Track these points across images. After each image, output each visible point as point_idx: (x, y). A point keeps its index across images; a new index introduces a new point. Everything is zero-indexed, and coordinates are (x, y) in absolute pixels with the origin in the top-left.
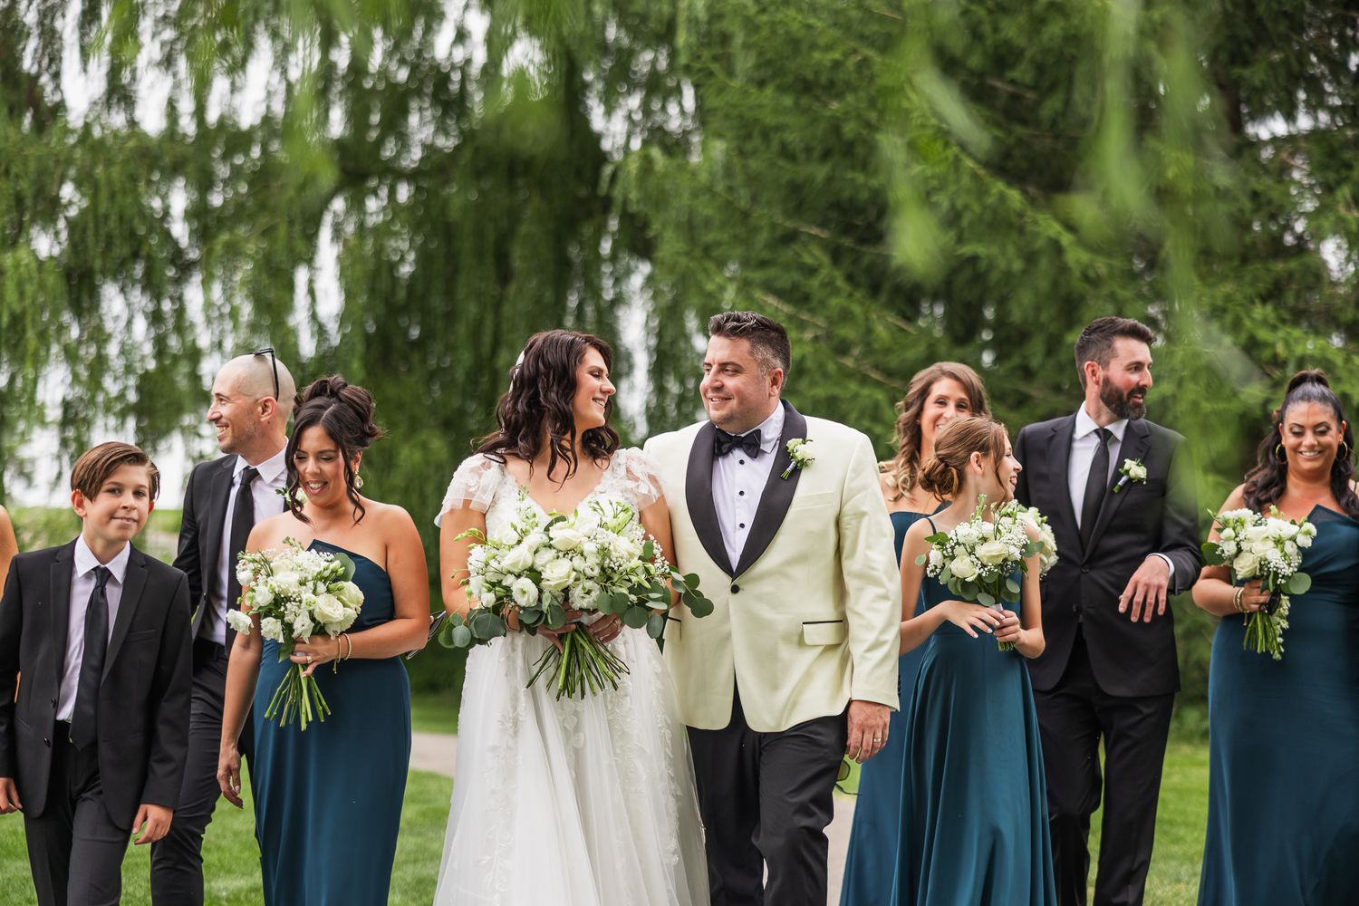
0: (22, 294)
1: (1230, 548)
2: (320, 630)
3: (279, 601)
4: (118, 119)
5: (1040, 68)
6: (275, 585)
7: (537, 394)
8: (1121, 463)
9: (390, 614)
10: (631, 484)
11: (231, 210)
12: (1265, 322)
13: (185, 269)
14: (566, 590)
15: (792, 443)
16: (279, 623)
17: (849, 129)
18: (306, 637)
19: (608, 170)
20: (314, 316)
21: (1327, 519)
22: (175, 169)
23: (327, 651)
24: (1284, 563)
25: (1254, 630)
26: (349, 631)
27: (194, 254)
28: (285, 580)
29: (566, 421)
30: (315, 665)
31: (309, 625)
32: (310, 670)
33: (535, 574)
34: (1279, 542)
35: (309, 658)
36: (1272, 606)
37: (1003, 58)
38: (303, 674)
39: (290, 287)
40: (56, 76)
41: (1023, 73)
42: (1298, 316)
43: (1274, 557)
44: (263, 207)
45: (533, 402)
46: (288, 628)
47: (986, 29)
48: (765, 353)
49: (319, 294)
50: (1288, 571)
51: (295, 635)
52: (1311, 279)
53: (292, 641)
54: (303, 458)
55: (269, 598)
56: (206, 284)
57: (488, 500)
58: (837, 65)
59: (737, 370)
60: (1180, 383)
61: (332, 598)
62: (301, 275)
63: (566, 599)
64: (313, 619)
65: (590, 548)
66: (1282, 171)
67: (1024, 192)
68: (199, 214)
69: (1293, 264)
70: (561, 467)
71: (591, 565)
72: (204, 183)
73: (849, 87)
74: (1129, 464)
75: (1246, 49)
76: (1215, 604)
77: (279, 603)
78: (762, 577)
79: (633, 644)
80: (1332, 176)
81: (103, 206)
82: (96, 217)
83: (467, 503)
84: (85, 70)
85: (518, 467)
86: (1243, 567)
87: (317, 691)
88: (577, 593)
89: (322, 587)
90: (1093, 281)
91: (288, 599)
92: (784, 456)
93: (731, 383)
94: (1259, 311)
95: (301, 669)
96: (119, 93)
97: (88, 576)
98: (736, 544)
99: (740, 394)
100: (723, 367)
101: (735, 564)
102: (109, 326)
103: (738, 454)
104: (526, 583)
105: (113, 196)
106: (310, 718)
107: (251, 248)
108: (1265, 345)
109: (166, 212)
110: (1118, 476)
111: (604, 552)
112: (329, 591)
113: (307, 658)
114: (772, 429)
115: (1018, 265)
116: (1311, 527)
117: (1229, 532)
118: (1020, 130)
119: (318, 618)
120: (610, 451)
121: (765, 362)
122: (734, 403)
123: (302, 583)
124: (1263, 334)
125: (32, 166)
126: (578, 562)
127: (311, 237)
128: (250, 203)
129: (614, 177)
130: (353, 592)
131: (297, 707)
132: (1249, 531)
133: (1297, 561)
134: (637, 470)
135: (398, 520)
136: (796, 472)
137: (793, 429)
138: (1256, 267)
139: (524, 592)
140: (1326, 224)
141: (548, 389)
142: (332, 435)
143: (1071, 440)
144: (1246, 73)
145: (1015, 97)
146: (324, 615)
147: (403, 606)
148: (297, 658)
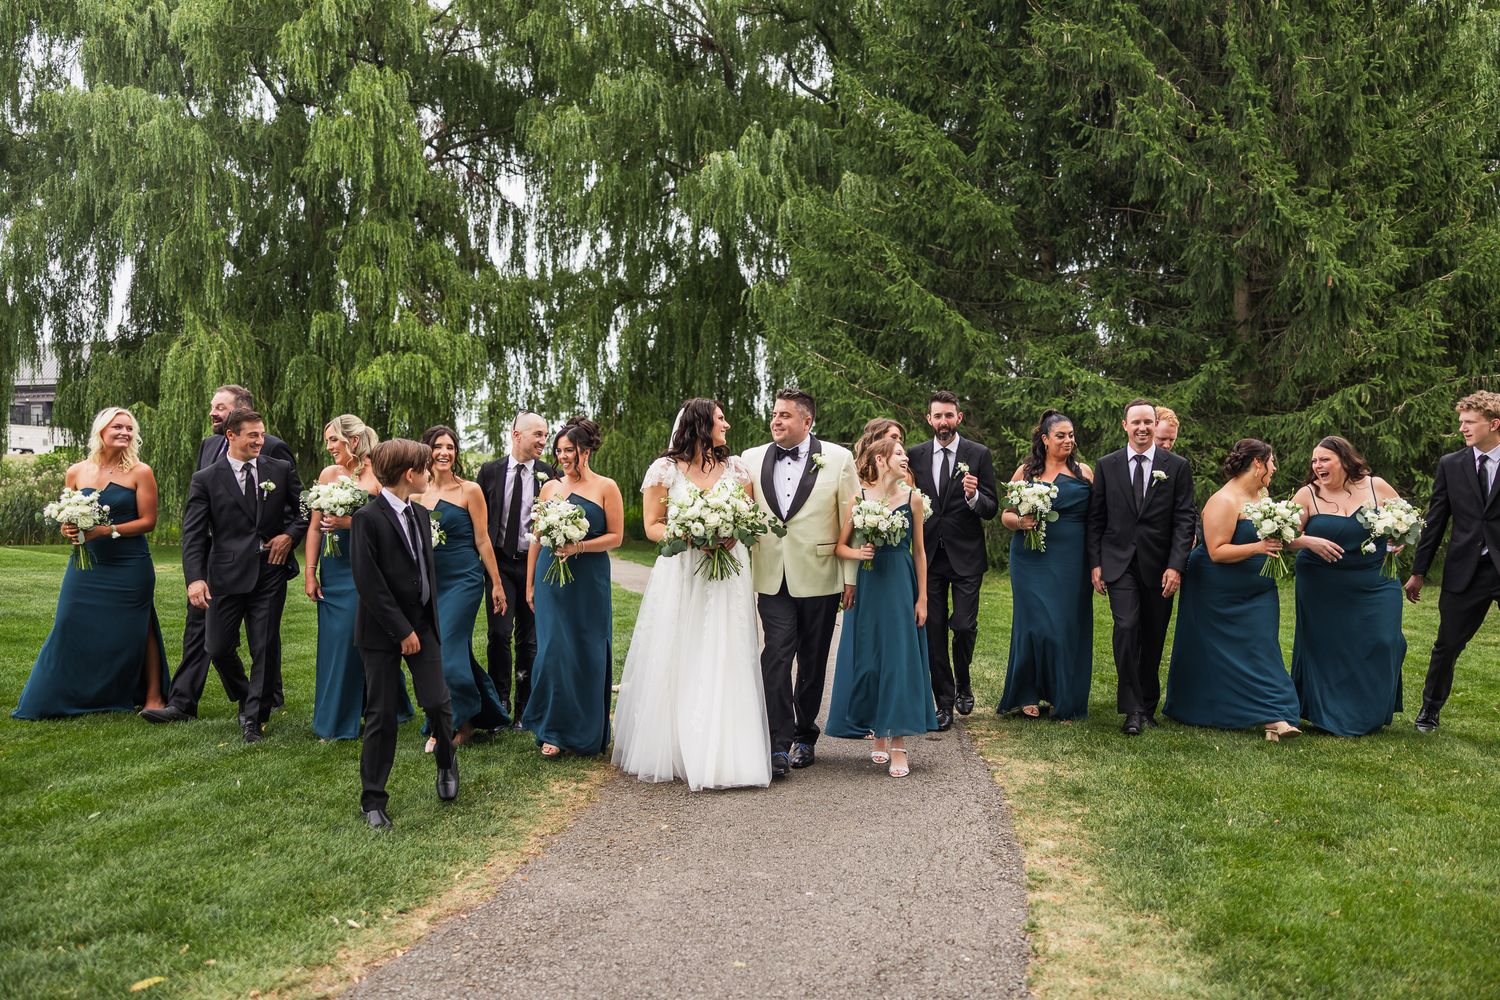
1: (1016, 501)
2: (569, 541)
3: (550, 528)
5: (954, 238)
6: (548, 521)
7: (694, 429)
8: (956, 465)
9: (604, 531)
10: (738, 474)
12: (1066, 365)
14: (717, 528)
15: (815, 456)
17: (856, 269)
18: (562, 545)
21: (1064, 480)
23: (572, 550)
24: (1044, 506)
25: (1030, 538)
26: (582, 541)
28: (553, 518)
29: (708, 442)
30: (567, 557)
32: (564, 560)
33: (702, 520)
34: (1041, 496)
35: (563, 554)
36: (1039, 526)
37: (935, 233)
38: (561, 562)
41: (944, 240)
42: (1083, 362)
43: (1040, 504)
45: (693, 433)
46: (554, 541)
47: (927, 218)
48: (803, 408)
50: (1047, 511)
52: (1090, 344)
53: (556, 547)
54: (559, 451)
55: (545, 527)
57: (671, 482)
58: (850, 236)
59: (789, 416)
60: (1022, 397)
61: (575, 527)
63: (716, 532)
64: (565, 536)
65: (728, 507)
66: (1076, 289)
67: (945, 301)
69: (1081, 336)
70: (708, 466)
71: (729, 517)
73: (858, 247)
74: (960, 465)
75: (1059, 227)
76: (1011, 524)
77: (548, 531)
78: (797, 522)
79: (740, 551)
80: (1101, 291)
83: (660, 484)
85: (683, 465)
86: (1024, 509)
88: (723, 529)
89: (570, 522)
90: (979, 345)
91: (553, 528)
92: (811, 462)
93: (786, 422)
94: (1063, 360)
95: (560, 559)
96: (517, 259)
98: (785, 505)
99: (789, 428)
100: (782, 414)
101: (785, 516)
103: (788, 459)
104: (698, 525)
108: (1066, 377)
110: (955, 471)
111: (735, 509)
112: (573, 523)
114: (804, 447)
115: (940, 337)
116: (1055, 488)
117: (1015, 493)
118: (943, 269)
120: (726, 456)
121: (802, 413)
122: (786, 432)
123: (561, 519)
124: (1065, 372)
126: (722, 514)
130: (585, 523)
131: (558, 575)
132: (1025, 491)
133: (1050, 505)
134: (740, 466)
135: (610, 486)
136: (817, 470)
137: (815, 448)
138: (1062, 338)
139: (698, 529)
140: (1099, 315)
141: (700, 427)
142: (571, 440)
143: (932, 453)
144: (1058, 238)
145: (941, 253)
146: (569, 535)
147: (610, 527)
148: (558, 554)
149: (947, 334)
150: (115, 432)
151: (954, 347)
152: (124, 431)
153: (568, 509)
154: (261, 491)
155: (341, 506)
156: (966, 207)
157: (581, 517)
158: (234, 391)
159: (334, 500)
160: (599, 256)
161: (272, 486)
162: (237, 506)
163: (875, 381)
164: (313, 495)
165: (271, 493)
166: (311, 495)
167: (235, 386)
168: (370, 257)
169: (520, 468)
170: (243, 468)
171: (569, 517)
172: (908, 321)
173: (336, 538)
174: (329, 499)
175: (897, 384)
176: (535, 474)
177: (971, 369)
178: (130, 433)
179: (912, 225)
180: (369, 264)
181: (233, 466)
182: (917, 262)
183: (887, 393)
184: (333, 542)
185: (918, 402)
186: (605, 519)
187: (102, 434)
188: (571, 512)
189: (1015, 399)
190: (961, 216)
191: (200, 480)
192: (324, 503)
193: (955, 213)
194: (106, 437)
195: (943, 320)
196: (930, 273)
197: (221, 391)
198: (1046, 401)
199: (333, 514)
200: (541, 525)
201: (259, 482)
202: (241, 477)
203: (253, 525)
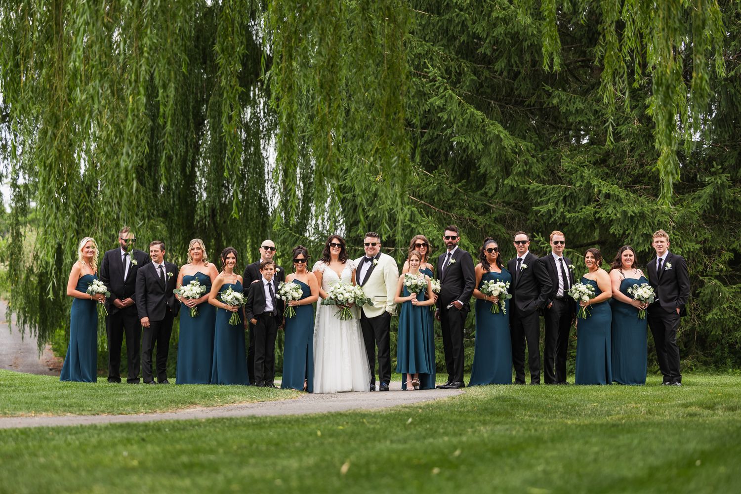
6: (285, 290)
9: (310, 295)
18: (291, 300)
23: (295, 303)
26: (300, 299)
32: (292, 307)
53: (288, 301)
57: (322, 270)
61: (296, 293)
78: (366, 287)
95: (290, 307)
97: (267, 284)
101: (361, 284)
103: (369, 262)
113: (292, 305)
123: (291, 290)
135: (312, 275)
136: (375, 266)
147: (312, 293)
148: (289, 304)
149: (486, 144)
150: (88, 250)
151: (494, 155)
152: (91, 249)
156: (506, 21)
161: (172, 275)
162: (157, 282)
163: (419, 186)
165: (172, 278)
170: (159, 267)
171: (294, 289)
172: (449, 131)
175: (440, 190)
177: (511, 177)
178: (94, 250)
179: (455, 29)
181: (155, 266)
182: (460, 66)
183: (430, 197)
185: (461, 207)
186: (310, 290)
187: (82, 251)
189: (551, 206)
190: (500, 30)
191: (142, 271)
193: (495, 25)
194: (84, 252)
195: (484, 131)
196: (472, 80)
198: (578, 209)
200: (282, 292)
201: (167, 272)
202: (159, 271)
203: (164, 291)
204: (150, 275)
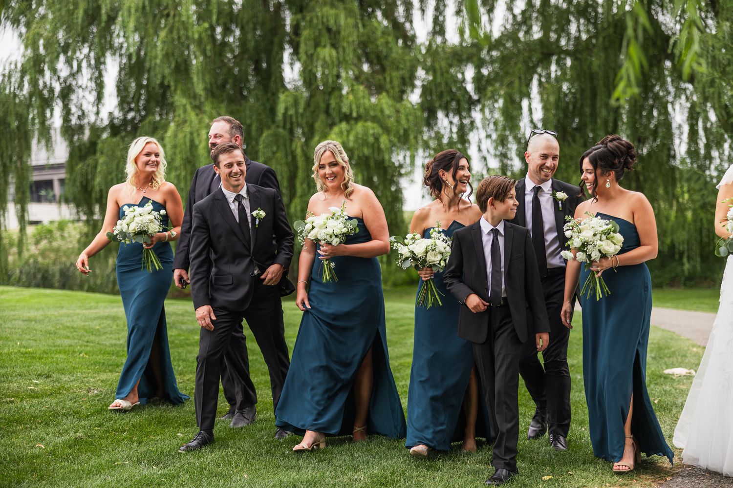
0: (408, 120)
2: (604, 256)
3: (584, 245)
4: (439, 40)
6: (582, 238)
9: (638, 244)
11: (492, 76)
13: (472, 103)
16: (585, 255)
18: (597, 260)
19: (672, 41)
20: (532, 121)
22: (469, 59)
23: (607, 264)
26: (617, 254)
27: (475, 97)
28: (587, 235)
30: (602, 271)
31: (599, 255)
32: (600, 274)
35: (599, 269)
38: (596, 276)
39: (521, 108)
40: (411, 22)
44: (507, 73)
46: (589, 256)
49: (533, 110)
51: (592, 259)
53: (591, 262)
55: (580, 244)
56: (482, 110)
61: (609, 242)
62: (525, 103)
64: (600, 251)
68: (478, 79)
72: (479, 66)
77: (584, 247)
81: (439, 80)
82: (435, 85)
84: (423, 19)
87: (603, 283)
89: (604, 237)
91: (588, 244)
95: (595, 274)
96: (439, 28)
97: (489, 234)
102: (442, 131)
105: (442, 75)
106: (601, 297)
107: (502, 92)
109: (464, 80)
112: (607, 238)
113: (598, 270)
119: (603, 252)
123: (595, 235)
125: (408, 64)
127: (528, 84)
128: (501, 73)
129: (675, 43)
130: (619, 238)
131: (594, 289)
142: (591, 162)
146: (604, 250)
147: (643, 240)
148: (594, 268)
150: (146, 159)
152: (153, 158)
153: (601, 225)
154: (253, 218)
155: (336, 236)
157: (615, 232)
158: (229, 121)
159: (330, 231)
160: (514, 16)
161: (263, 214)
164: (308, 226)
165: (262, 221)
166: (307, 226)
167: (228, 117)
168: (325, 39)
169: (537, 190)
170: (235, 199)
171: (603, 233)
173: (333, 265)
174: (326, 231)
176: (554, 195)
178: (158, 159)
180: (325, 46)
181: (227, 196)
184: (330, 270)
186: (636, 232)
187: (136, 161)
188: (605, 227)
191: (201, 210)
192: (320, 233)
194: (140, 163)
197: (218, 121)
199: (329, 244)
200: (576, 243)
201: (252, 211)
202: (234, 207)
203: (249, 250)
204: (218, 220)
